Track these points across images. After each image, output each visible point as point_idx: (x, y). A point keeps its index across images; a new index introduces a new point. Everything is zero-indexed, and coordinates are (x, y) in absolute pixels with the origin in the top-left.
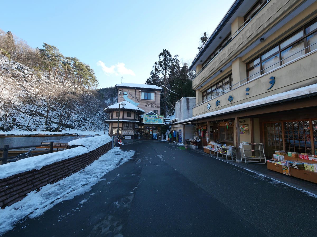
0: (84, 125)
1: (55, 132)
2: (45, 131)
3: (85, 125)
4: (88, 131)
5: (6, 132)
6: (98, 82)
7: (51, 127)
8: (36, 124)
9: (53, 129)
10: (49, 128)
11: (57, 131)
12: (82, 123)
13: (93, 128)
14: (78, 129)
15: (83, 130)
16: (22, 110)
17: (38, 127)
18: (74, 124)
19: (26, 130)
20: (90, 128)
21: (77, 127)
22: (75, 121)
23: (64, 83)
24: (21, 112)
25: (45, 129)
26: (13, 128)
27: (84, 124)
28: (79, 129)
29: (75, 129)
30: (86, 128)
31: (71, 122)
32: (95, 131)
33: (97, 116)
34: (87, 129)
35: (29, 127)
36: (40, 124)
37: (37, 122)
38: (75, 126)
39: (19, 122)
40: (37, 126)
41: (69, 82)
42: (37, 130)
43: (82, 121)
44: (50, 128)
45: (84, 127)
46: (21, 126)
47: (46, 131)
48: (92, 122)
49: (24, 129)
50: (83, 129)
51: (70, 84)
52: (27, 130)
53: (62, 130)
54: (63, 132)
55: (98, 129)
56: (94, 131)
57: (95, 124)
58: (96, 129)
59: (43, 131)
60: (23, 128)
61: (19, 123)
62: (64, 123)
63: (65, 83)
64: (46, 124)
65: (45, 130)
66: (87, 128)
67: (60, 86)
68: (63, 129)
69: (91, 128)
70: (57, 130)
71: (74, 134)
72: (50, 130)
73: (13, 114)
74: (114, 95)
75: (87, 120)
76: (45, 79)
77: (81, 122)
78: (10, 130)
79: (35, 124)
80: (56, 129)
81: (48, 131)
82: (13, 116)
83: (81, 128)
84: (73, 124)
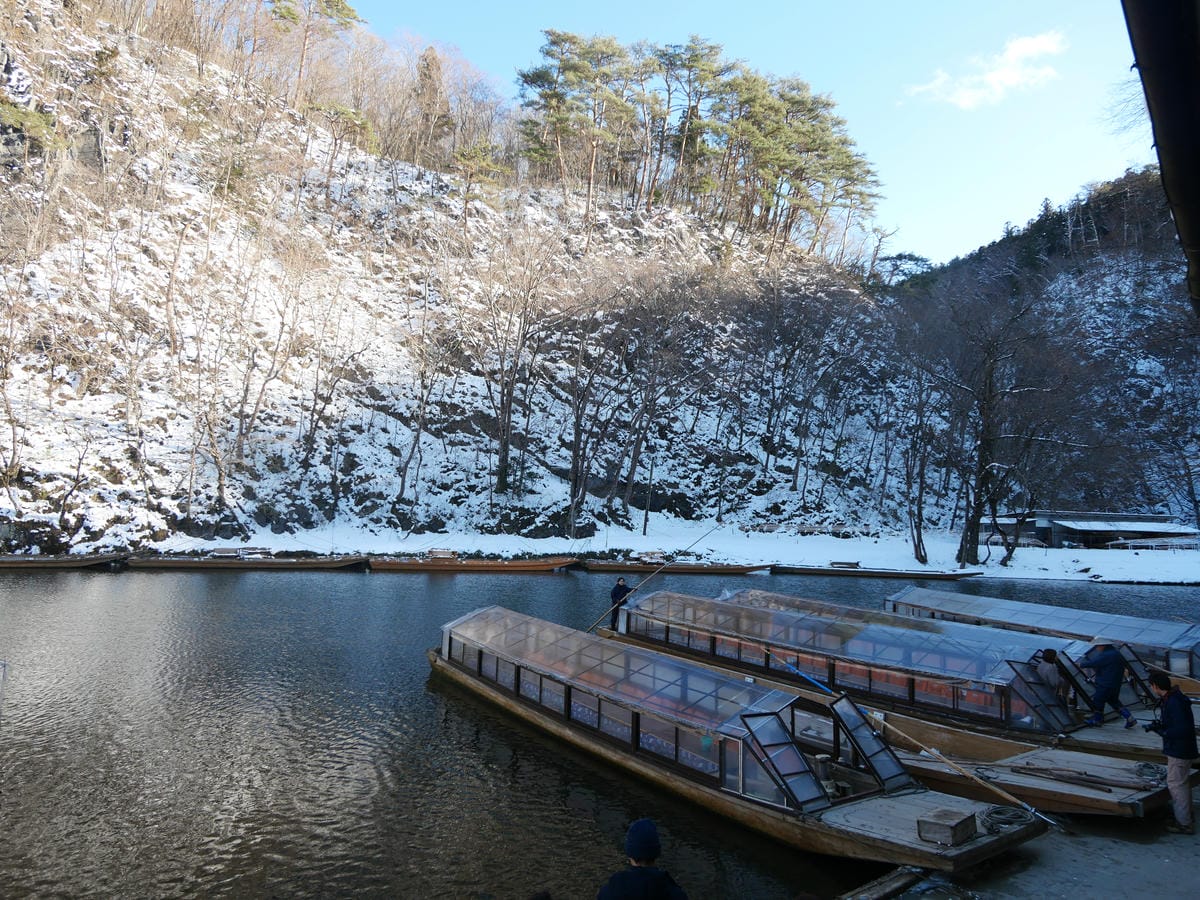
0: (762, 488)
1: (553, 539)
2: (491, 531)
3: (770, 487)
4: (792, 531)
5: (286, 534)
6: (869, 178)
7: (529, 501)
8: (456, 486)
9: (539, 521)
10: (514, 509)
11: (561, 533)
12: (750, 475)
13: (836, 508)
14: (719, 520)
15: (754, 528)
16: (402, 409)
17: (459, 504)
18: (698, 482)
19: (390, 522)
20: (805, 509)
21: (712, 501)
22: (706, 463)
23: (640, 225)
24: (399, 417)
25: (493, 515)
26: (331, 513)
27: (768, 481)
28: (724, 517)
29: (699, 518)
30: (776, 509)
31: (673, 468)
32: (846, 536)
33: (877, 417)
34: (785, 515)
35: (409, 503)
36: (472, 488)
37: (461, 475)
38: (704, 496)
39: (368, 478)
40: (455, 501)
41: (672, 215)
42: (450, 524)
43: (749, 459)
44: (523, 511)
45: (759, 503)
46: (368, 503)
47: (499, 531)
48: (825, 467)
49: (377, 521)
50: (757, 514)
51: (683, 226)
52: (396, 526)
53: (600, 525)
54: (607, 539)
55: (873, 519)
56: (836, 534)
57: (855, 482)
58: (857, 519)
59: (484, 530)
60: (375, 514)
61: (366, 485)
62: (629, 478)
63: (647, 224)
64: (502, 487)
65: (493, 522)
66: (789, 509)
67: (619, 246)
68: (611, 516)
69: (819, 507)
70: (561, 524)
71: (651, 555)
72: (518, 523)
73: (351, 434)
74: (1027, 272)
75: (789, 448)
76: (545, 223)
77: (742, 466)
78: (309, 524)
79: (445, 487)
80: (555, 517)
81: (509, 533)
82: (353, 441)
83: (740, 512)
84: (687, 481)
